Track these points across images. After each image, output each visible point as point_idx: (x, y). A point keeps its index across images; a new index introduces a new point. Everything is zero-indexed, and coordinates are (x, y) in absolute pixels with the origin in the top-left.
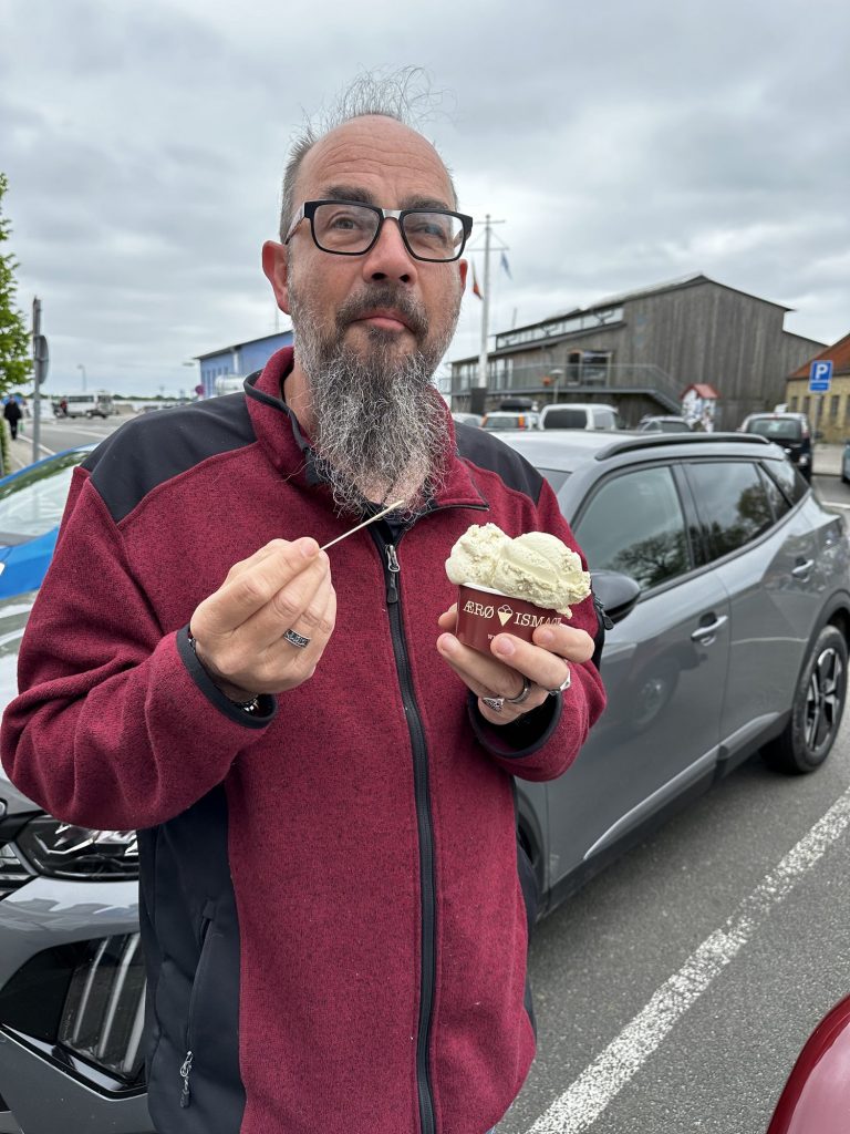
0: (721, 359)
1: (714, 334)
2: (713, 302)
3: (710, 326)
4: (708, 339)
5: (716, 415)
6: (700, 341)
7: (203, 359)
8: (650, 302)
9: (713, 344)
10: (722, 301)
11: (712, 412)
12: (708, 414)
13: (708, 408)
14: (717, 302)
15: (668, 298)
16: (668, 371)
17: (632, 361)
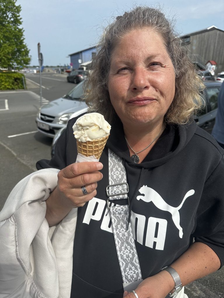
0: (218, 52)
1: (216, 45)
2: (217, 34)
3: (215, 43)
4: (214, 47)
5: (215, 70)
6: (212, 47)
7: (72, 56)
8: (198, 36)
9: (216, 48)
10: (219, 35)
11: (214, 69)
12: (213, 69)
13: (213, 68)
14: (218, 35)
15: (203, 34)
16: (202, 56)
17: (192, 53)
